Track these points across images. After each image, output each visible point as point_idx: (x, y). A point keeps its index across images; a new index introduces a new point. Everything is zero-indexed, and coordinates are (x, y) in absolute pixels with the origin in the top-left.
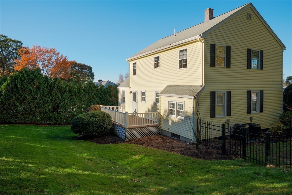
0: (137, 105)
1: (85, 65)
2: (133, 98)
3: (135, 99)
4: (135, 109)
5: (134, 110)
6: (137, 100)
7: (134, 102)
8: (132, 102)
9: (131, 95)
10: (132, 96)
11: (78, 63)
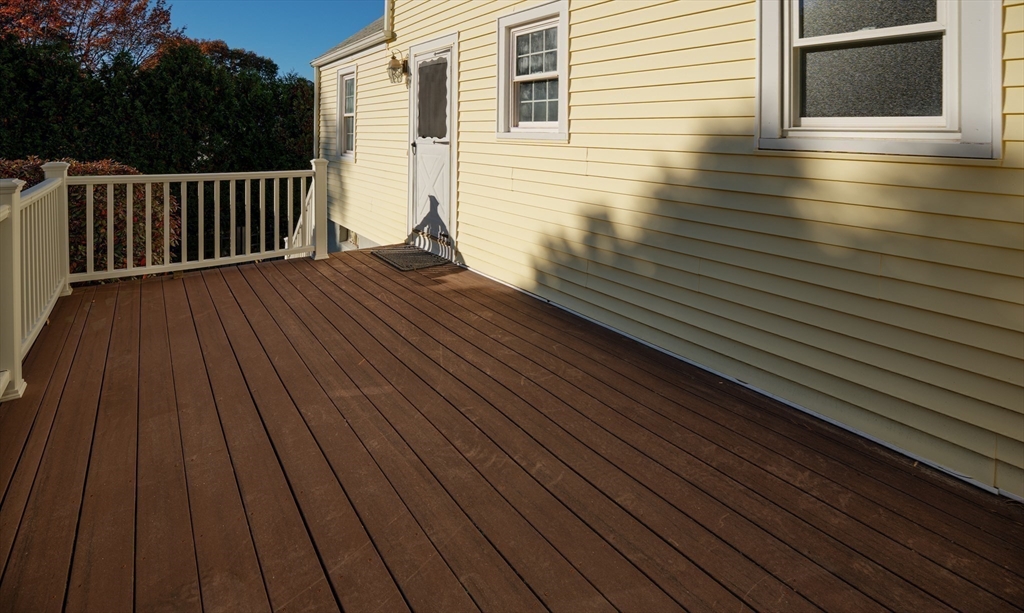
0: (455, 166)
1: (254, 55)
2: (415, 111)
3: (432, 119)
4: (434, 202)
5: (424, 210)
6: (451, 122)
7: (427, 144)
8: (407, 146)
9: (403, 87)
10: (405, 98)
11: (231, 47)
